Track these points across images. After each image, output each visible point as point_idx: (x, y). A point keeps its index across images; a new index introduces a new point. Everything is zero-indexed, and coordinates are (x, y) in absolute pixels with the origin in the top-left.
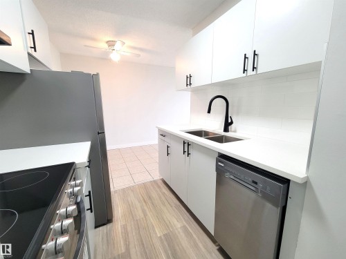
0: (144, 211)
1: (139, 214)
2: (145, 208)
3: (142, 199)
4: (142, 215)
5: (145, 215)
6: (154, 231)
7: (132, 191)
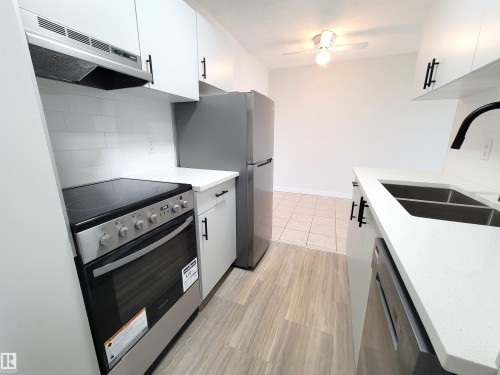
0: (291, 282)
1: (284, 281)
2: (297, 279)
3: (300, 266)
4: (286, 284)
5: (290, 286)
6: (286, 310)
7: (297, 252)
